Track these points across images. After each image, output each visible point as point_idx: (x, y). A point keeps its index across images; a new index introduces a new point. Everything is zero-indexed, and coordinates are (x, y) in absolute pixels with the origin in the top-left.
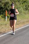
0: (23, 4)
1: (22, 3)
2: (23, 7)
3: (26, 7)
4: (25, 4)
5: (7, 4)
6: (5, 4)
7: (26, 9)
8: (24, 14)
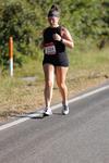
0: (75, 13)
2: (74, 25)
5: (14, 13)
7: (84, 33)
8: (78, 52)
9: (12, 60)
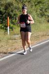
1: (35, 5)
2: (37, 11)
3: (41, 12)
4: (39, 6)
6: (7, 7)
9: (8, 27)
